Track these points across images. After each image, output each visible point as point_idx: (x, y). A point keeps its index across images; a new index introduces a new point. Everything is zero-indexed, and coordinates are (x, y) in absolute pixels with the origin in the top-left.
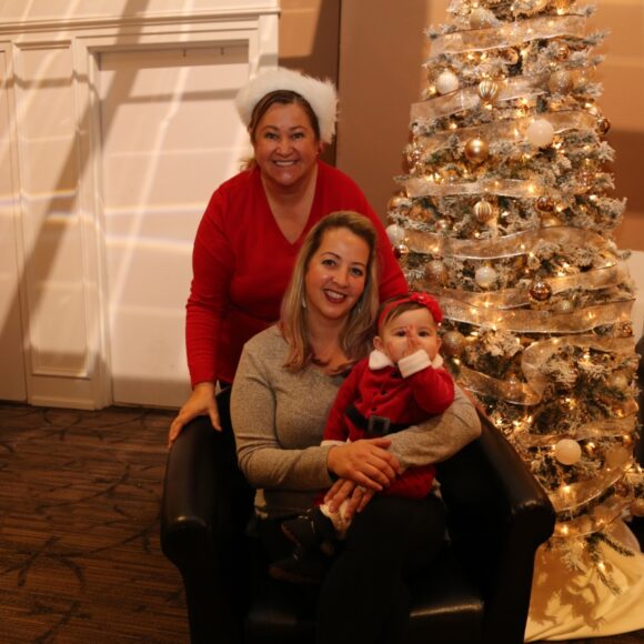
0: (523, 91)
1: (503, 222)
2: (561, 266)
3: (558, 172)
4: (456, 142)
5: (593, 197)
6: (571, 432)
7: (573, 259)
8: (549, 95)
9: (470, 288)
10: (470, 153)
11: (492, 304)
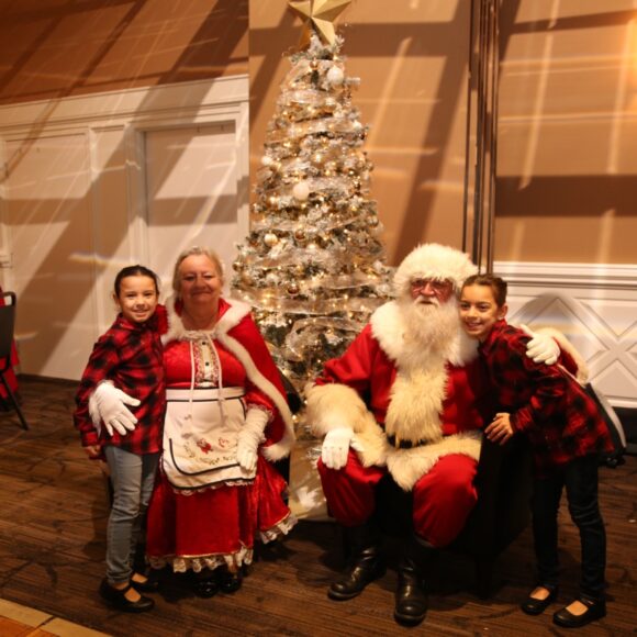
2: (319, 274)
7: (327, 269)
11: (273, 296)
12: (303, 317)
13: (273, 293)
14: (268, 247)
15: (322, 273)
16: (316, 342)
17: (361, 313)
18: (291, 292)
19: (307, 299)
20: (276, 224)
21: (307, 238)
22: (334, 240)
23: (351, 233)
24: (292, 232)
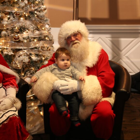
1: (9, 18)
2: (26, 31)
3: (24, 5)
5: (36, 12)
6: (28, 76)
7: (29, 29)
11: (5, 41)
12: (21, 50)
13: (6, 40)
15: (27, 31)
16: (28, 60)
17: (44, 47)
18: (15, 39)
19: (22, 42)
20: (5, 9)
21: (20, 15)
22: (31, 16)
23: (38, 13)
24: (12, 12)
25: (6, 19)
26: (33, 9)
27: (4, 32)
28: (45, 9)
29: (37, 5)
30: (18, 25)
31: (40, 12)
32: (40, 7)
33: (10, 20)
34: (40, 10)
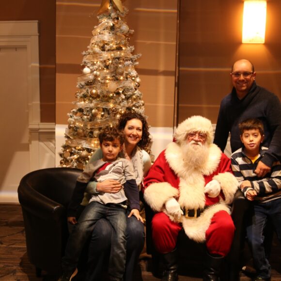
0: (108, 74)
1: (102, 116)
3: (121, 100)
4: (88, 90)
5: (134, 108)
8: (116, 75)
9: (92, 137)
10: (92, 94)
14: (94, 117)
20: (98, 104)
23: (136, 109)
24: (106, 109)
25: (99, 116)
26: (130, 105)
27: (96, 132)
28: (143, 105)
29: (135, 100)
30: (115, 123)
31: (138, 107)
32: (138, 103)
33: (104, 117)
34: (138, 105)
